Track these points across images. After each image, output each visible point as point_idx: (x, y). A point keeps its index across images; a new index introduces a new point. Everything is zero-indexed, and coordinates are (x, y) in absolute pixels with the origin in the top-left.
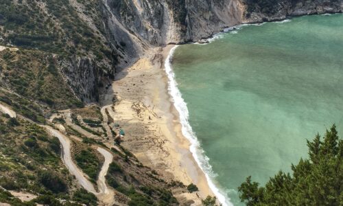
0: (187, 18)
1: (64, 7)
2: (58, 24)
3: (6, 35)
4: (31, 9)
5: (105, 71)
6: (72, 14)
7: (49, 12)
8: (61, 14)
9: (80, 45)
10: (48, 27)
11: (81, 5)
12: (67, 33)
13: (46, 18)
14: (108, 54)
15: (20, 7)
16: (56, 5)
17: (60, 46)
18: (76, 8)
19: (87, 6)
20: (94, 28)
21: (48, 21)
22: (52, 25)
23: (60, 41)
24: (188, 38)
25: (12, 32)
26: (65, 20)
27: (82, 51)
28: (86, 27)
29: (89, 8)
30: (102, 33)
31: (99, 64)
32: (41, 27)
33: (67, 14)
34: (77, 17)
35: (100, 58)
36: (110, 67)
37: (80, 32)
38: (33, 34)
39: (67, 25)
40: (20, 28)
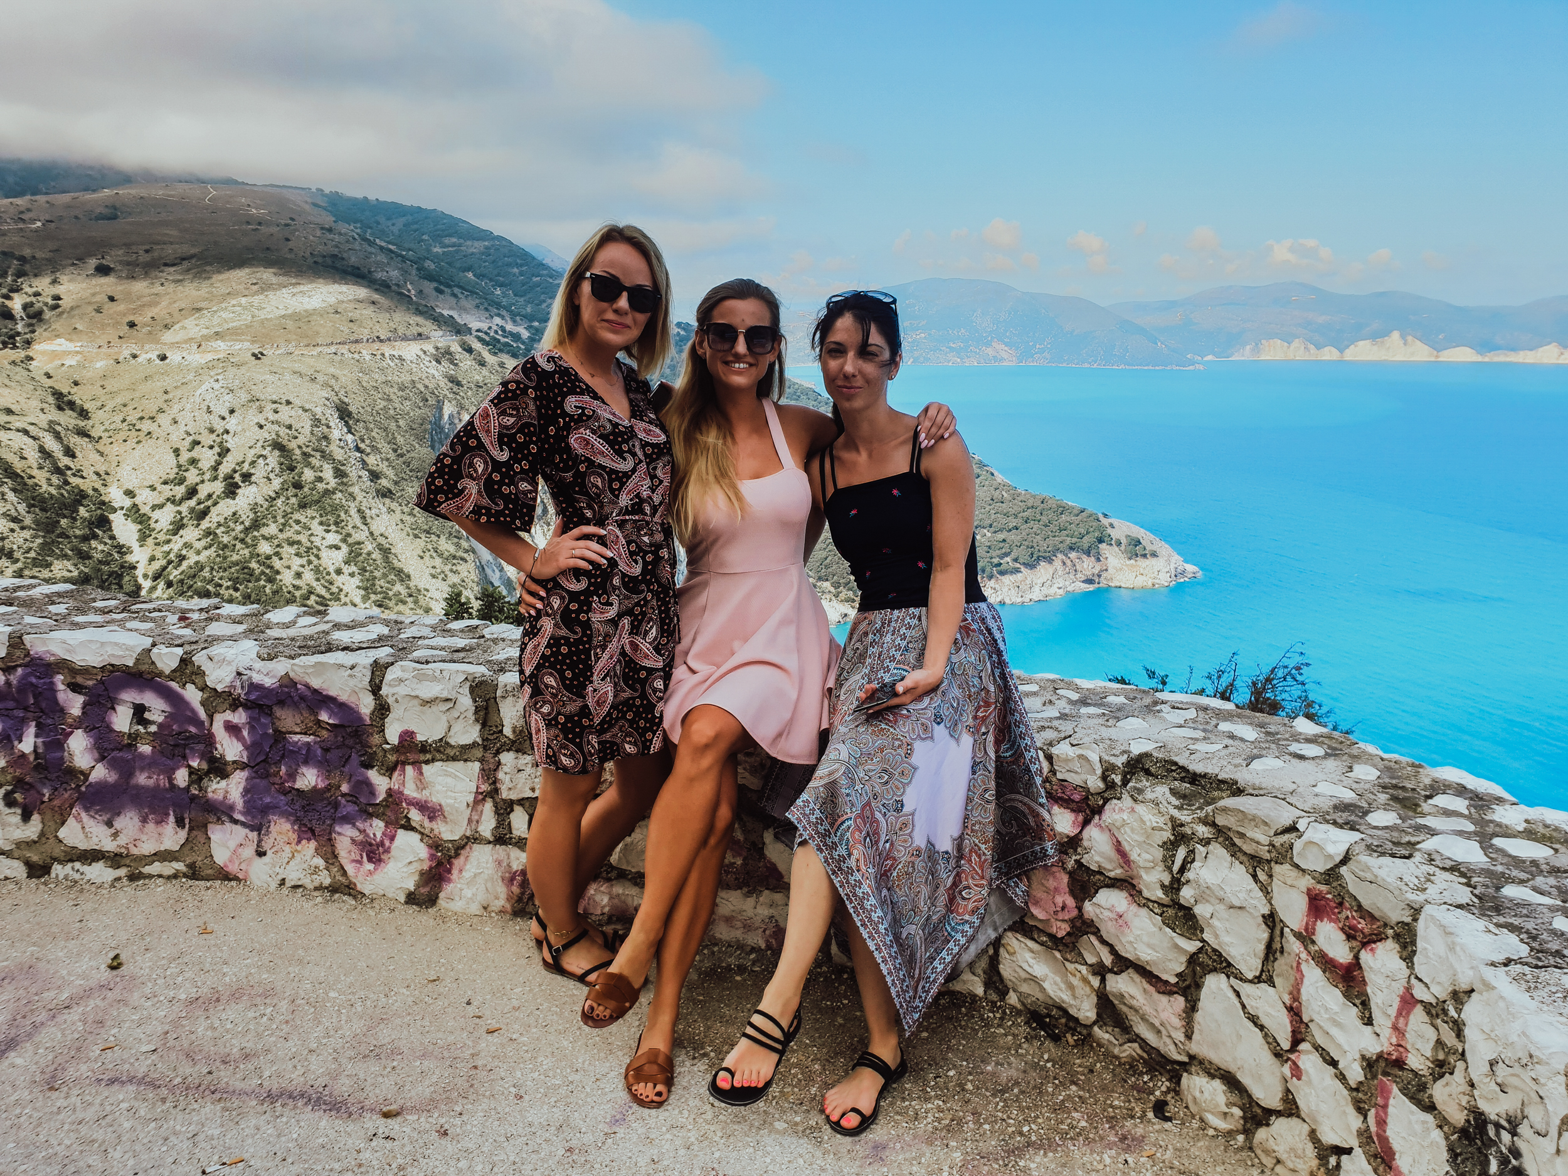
1: (398, 587)
4: (323, 592)
6: (416, 602)
7: (365, 598)
8: (391, 604)
11: (438, 583)
15: (297, 588)
16: (382, 583)
18: (428, 591)
33: (404, 603)
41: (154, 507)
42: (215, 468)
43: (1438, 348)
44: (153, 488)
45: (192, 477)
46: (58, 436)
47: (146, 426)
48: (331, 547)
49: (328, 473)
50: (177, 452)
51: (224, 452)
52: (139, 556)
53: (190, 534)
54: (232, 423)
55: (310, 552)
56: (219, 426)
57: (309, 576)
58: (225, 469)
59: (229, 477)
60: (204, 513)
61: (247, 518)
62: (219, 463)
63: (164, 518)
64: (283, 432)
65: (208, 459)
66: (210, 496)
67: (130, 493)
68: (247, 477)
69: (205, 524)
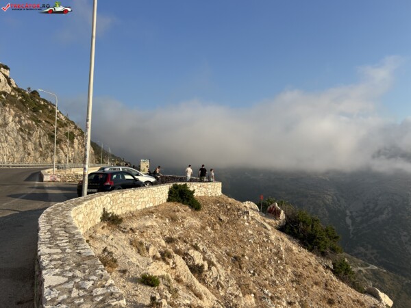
41: (357, 217)
42: (373, 209)
44: (357, 212)
45: (367, 210)
46: (337, 197)
48: (405, 236)
50: (364, 204)
51: (377, 205)
52: (351, 228)
53: (364, 225)
54: (380, 198)
55: (398, 236)
56: (376, 198)
57: (397, 242)
58: (376, 209)
59: (377, 212)
60: (369, 220)
61: (381, 223)
63: (359, 220)
64: (394, 202)
65: (372, 206)
66: (371, 216)
67: (351, 212)
68: (382, 213)
69: (369, 223)
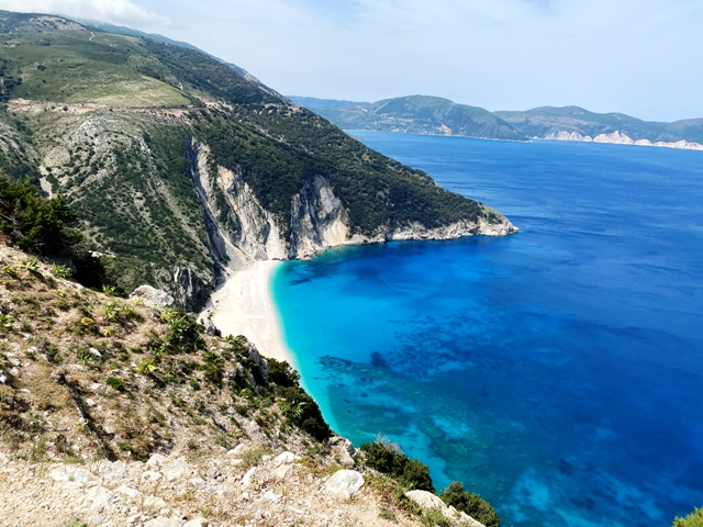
0: (292, 236)
1: (168, 218)
2: (160, 233)
3: (105, 242)
4: (134, 218)
5: (205, 283)
6: (175, 225)
7: (152, 222)
8: (164, 224)
9: (181, 255)
10: (150, 236)
11: (185, 217)
12: (169, 243)
13: (148, 228)
14: (209, 265)
16: (160, 215)
17: (160, 255)
18: (180, 219)
19: (192, 218)
20: (198, 240)
21: (151, 230)
22: (154, 235)
23: (160, 251)
24: (292, 254)
25: (111, 239)
26: (167, 230)
27: (184, 261)
28: (189, 239)
29: (193, 220)
30: (206, 245)
31: (199, 275)
32: (142, 235)
33: (170, 225)
34: (181, 228)
35: (201, 269)
36: (210, 279)
37: (183, 242)
38: (133, 242)
39: (168, 235)
40: (121, 236)
41: (60, 176)
42: (88, 160)
43: (634, 139)
44: (59, 168)
45: (77, 163)
47: (57, 139)
48: (138, 198)
49: (138, 166)
50: (71, 152)
51: (92, 153)
53: (75, 189)
54: (96, 141)
55: (129, 200)
56: (90, 141)
58: (92, 161)
59: (94, 165)
60: (83, 180)
61: (101, 184)
62: (89, 158)
63: (64, 181)
64: (119, 146)
65: (85, 155)
66: (85, 173)
67: (49, 169)
68: (102, 165)
69: (82, 185)
